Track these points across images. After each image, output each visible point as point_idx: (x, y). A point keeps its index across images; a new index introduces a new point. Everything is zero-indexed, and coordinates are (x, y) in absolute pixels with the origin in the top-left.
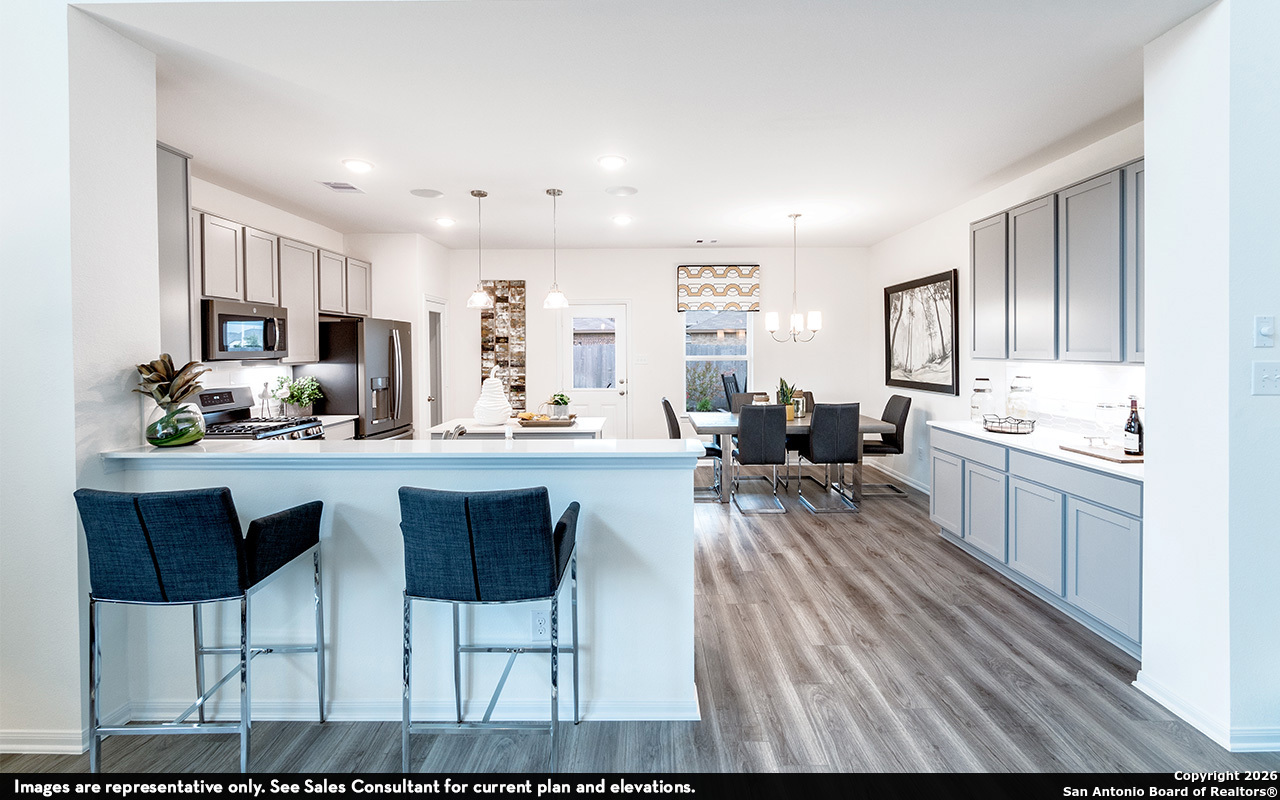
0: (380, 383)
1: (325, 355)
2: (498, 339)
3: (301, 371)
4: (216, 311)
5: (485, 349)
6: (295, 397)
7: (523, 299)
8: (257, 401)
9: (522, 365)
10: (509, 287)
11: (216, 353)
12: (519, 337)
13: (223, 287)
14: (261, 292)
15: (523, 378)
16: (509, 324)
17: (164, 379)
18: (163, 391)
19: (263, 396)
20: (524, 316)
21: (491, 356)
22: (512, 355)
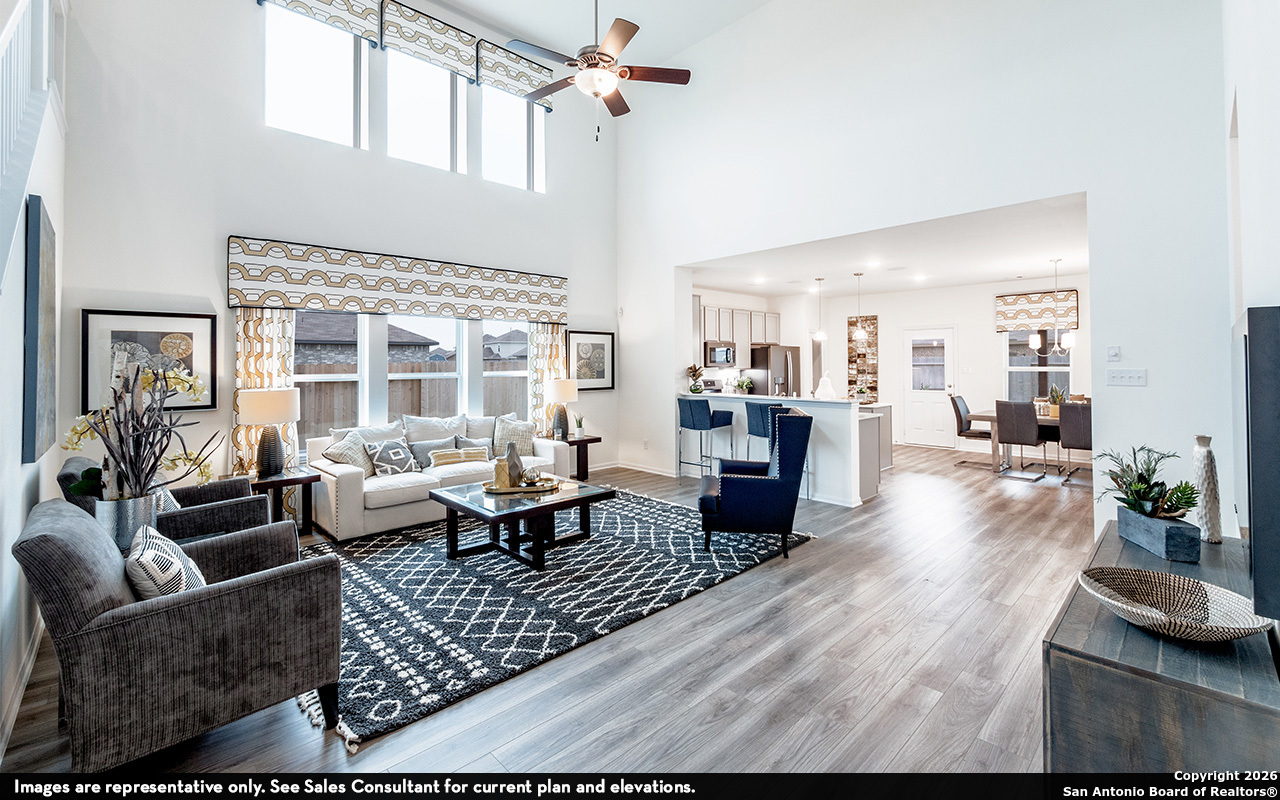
0: (781, 381)
1: (754, 365)
2: (859, 355)
3: (743, 373)
4: (709, 347)
5: (850, 362)
6: (740, 386)
7: (876, 328)
8: (724, 386)
9: (875, 373)
10: (866, 320)
11: (709, 364)
12: (873, 354)
13: (711, 337)
14: (726, 338)
15: (876, 382)
16: (866, 345)
17: (694, 372)
18: (694, 375)
19: (727, 384)
20: (877, 339)
21: (855, 366)
22: (868, 365)
